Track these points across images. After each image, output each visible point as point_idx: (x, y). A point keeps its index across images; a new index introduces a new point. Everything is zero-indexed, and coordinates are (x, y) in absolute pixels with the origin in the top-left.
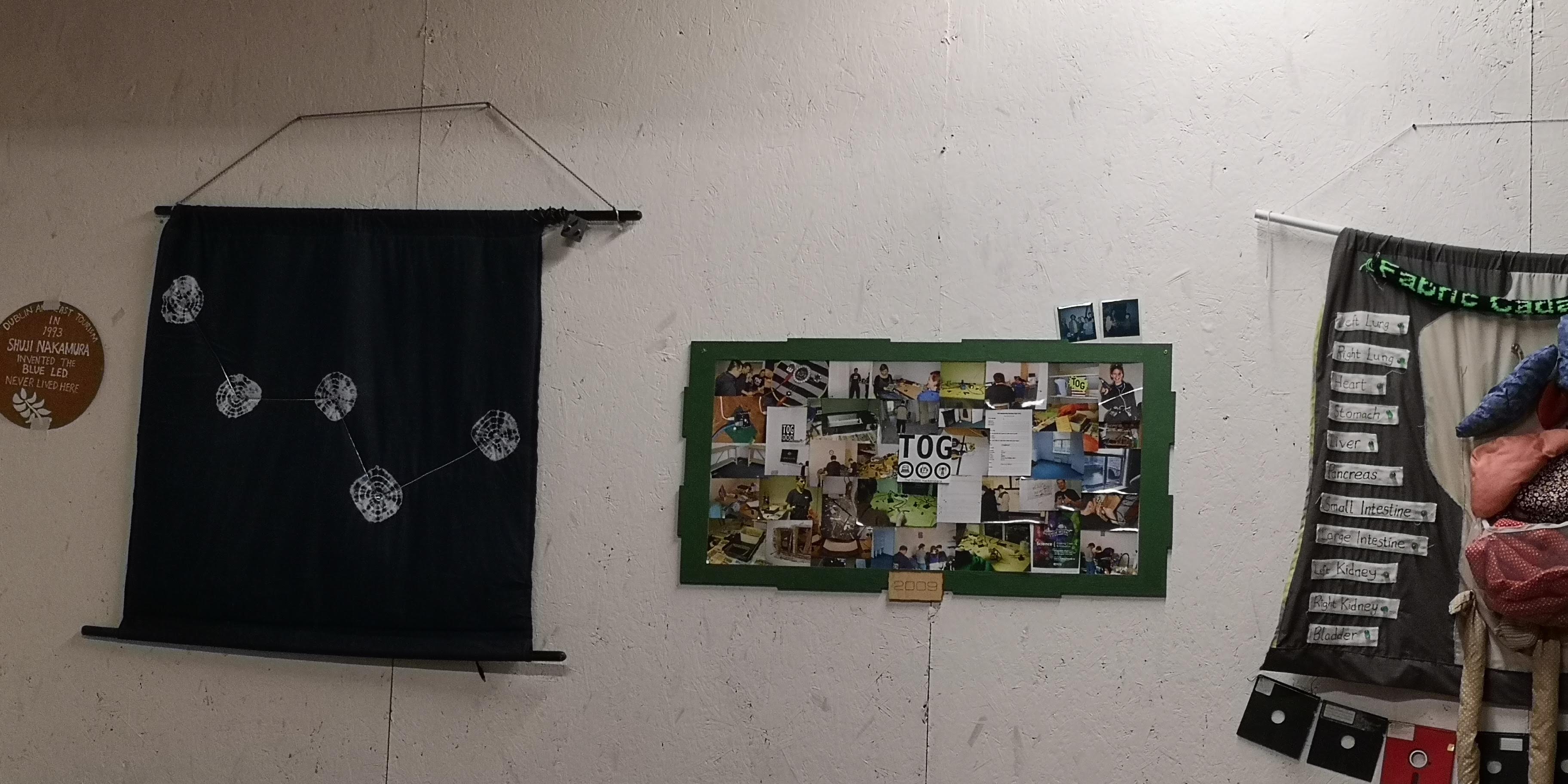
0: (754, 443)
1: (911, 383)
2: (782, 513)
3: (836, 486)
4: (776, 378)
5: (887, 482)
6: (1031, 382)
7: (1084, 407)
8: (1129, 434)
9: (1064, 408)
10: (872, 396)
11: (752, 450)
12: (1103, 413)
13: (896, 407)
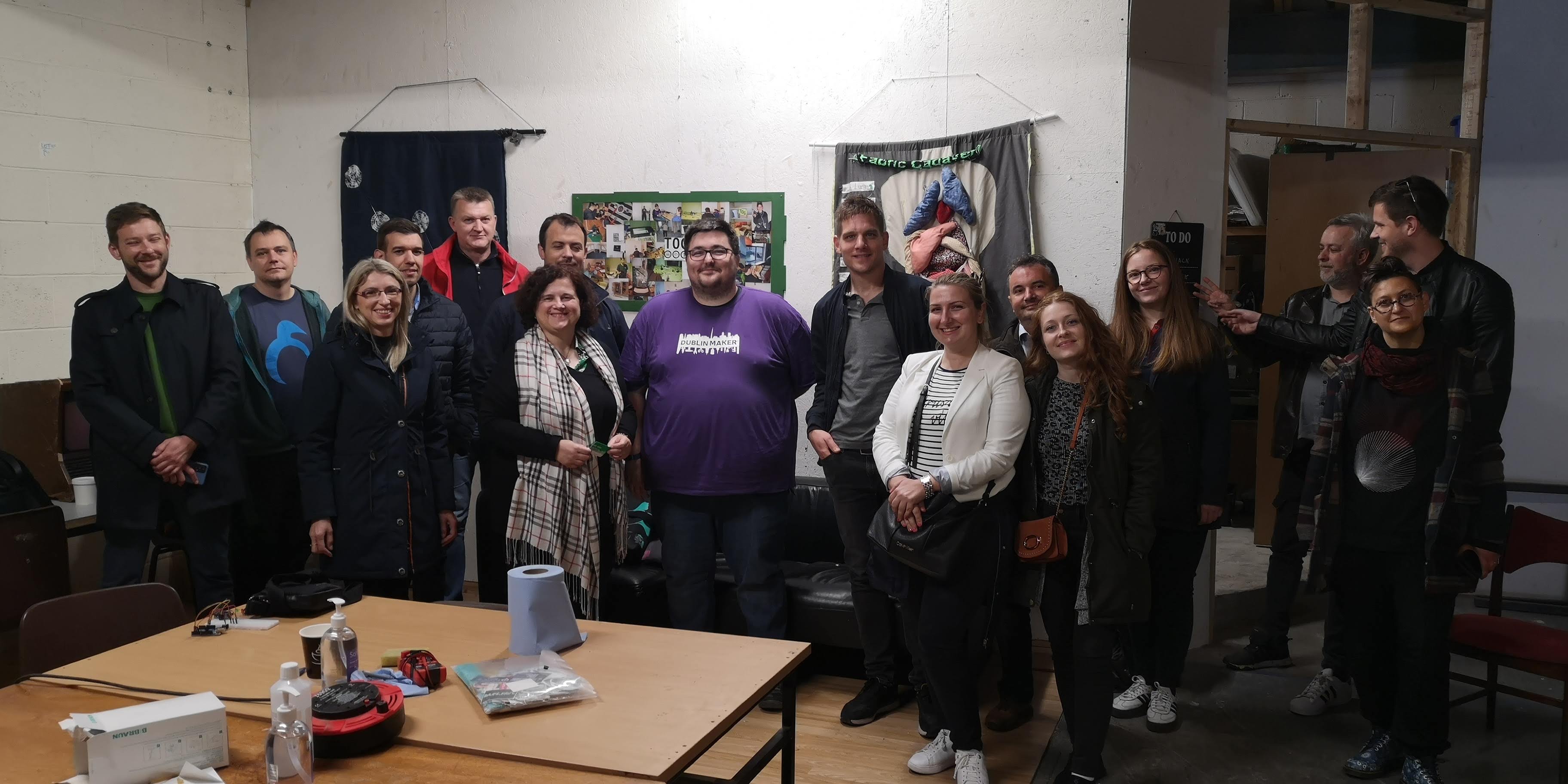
0: (602, 242)
1: (669, 213)
2: (615, 275)
3: (638, 263)
4: (610, 211)
5: (661, 261)
6: (722, 212)
7: (745, 224)
8: (766, 236)
9: (737, 224)
10: (652, 219)
11: (601, 245)
12: (754, 226)
13: (663, 224)
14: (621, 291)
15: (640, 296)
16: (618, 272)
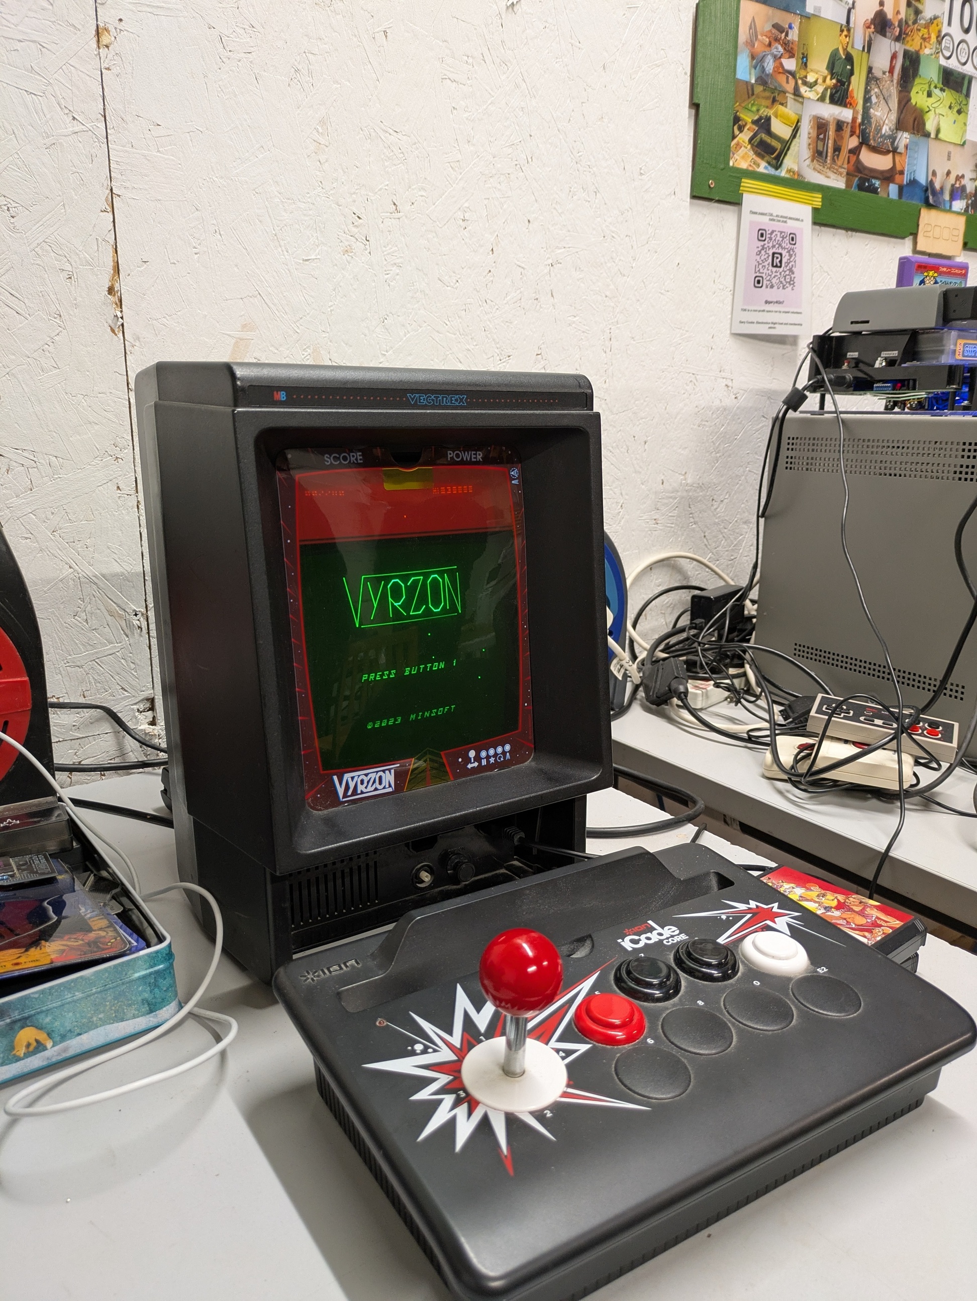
2: (820, 89)
3: (881, 56)
14: (829, 154)
15: (873, 181)
16: (829, 77)
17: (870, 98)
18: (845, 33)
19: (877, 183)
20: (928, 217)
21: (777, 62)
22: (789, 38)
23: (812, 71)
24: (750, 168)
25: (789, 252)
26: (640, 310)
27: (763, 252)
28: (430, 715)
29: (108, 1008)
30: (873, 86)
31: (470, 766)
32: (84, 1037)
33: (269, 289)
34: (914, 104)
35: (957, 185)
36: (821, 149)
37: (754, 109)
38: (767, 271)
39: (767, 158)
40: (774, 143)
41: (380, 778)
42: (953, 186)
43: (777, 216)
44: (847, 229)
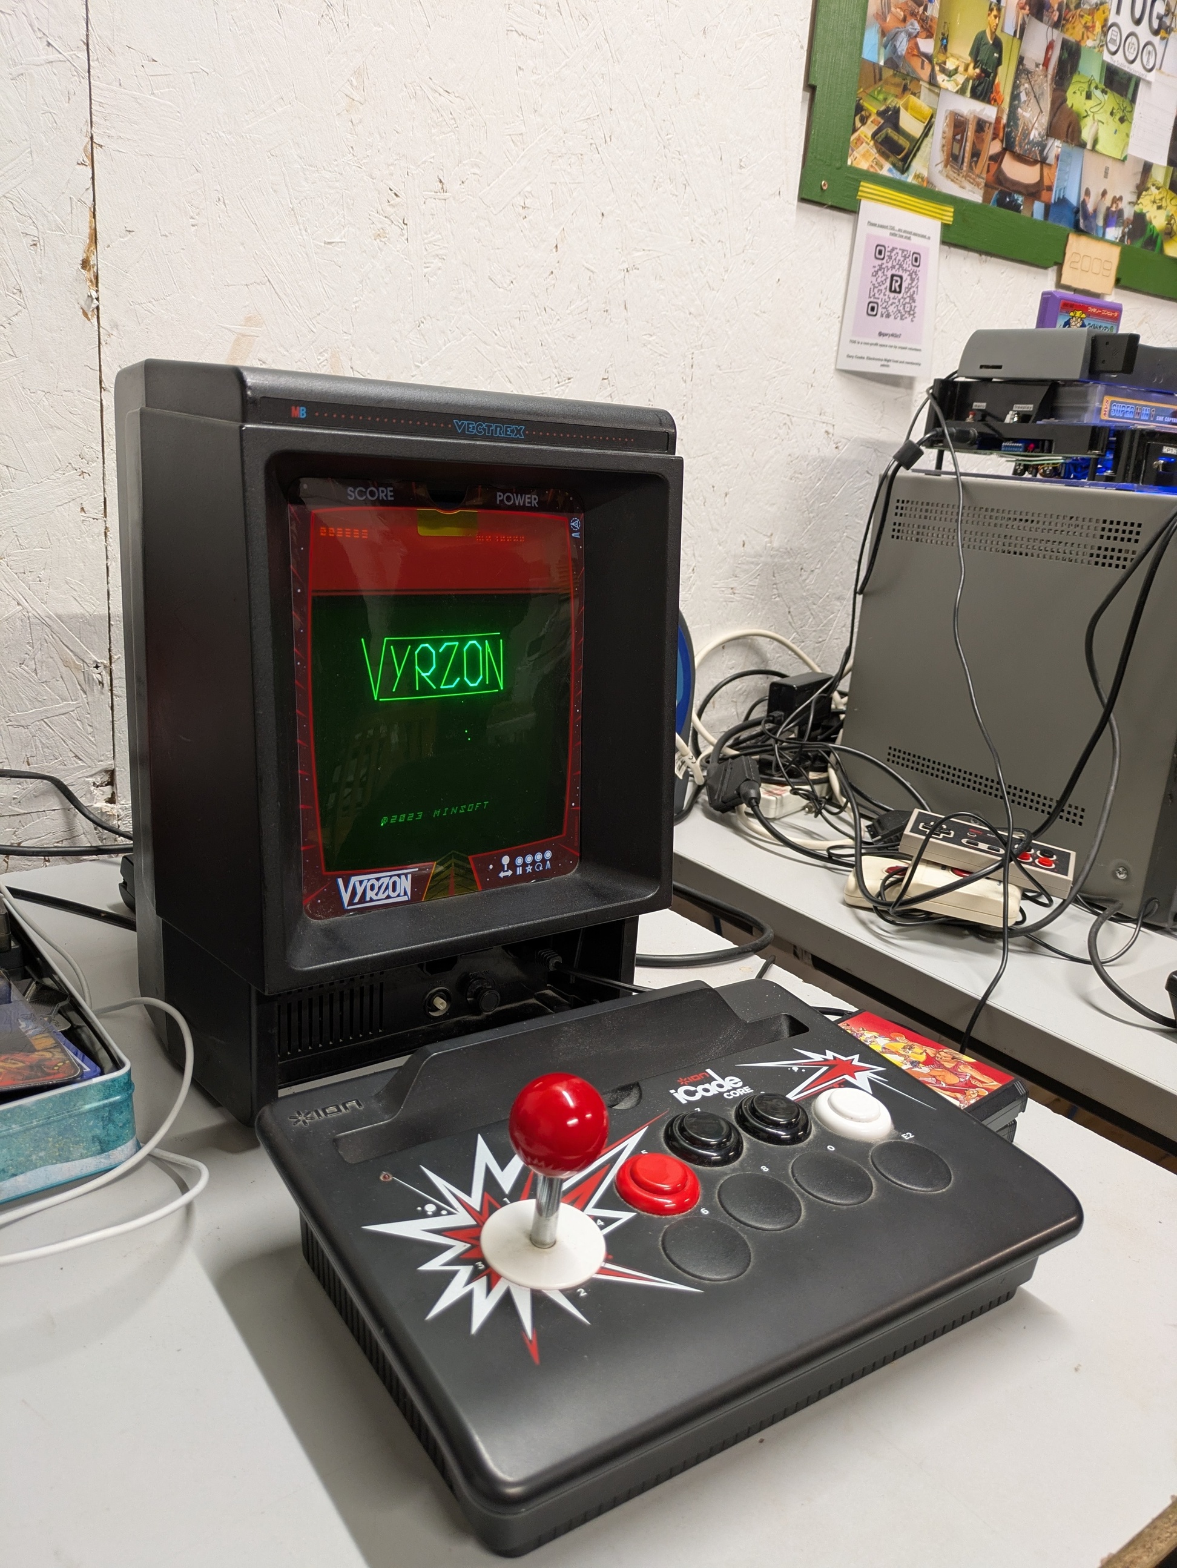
5: (1092, 59)
14: (966, 160)
15: (1016, 196)
16: (972, 65)
17: (1018, 95)
18: (995, 12)
19: (1020, 199)
20: (1077, 245)
21: (912, 42)
22: (928, 13)
23: (952, 56)
24: (872, 170)
25: (911, 275)
26: (730, 333)
27: (880, 273)
28: (458, 811)
29: (50, 1144)
30: (1023, 81)
31: (502, 875)
32: (20, 1178)
33: (281, 276)
34: (1070, 106)
35: (1113, 209)
36: (957, 154)
37: (881, 97)
38: (884, 296)
39: (892, 159)
40: (902, 141)
41: (394, 883)
42: (1108, 209)
43: (900, 230)
44: (981, 252)
